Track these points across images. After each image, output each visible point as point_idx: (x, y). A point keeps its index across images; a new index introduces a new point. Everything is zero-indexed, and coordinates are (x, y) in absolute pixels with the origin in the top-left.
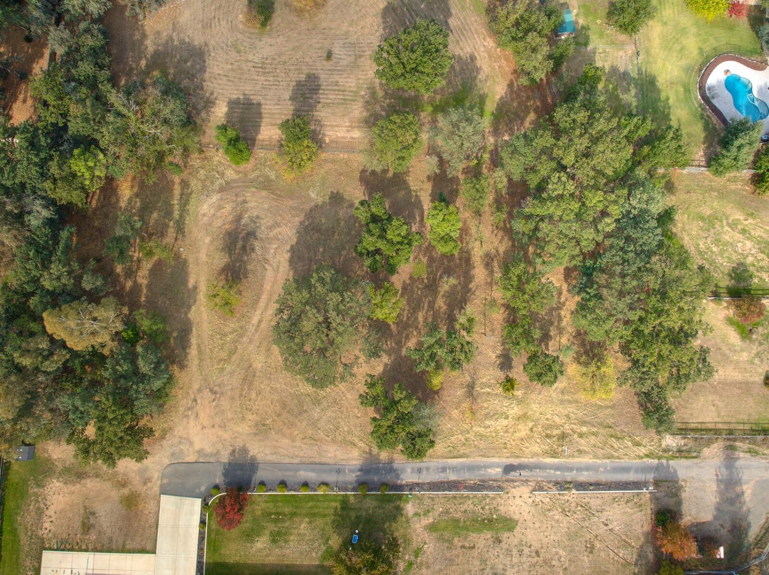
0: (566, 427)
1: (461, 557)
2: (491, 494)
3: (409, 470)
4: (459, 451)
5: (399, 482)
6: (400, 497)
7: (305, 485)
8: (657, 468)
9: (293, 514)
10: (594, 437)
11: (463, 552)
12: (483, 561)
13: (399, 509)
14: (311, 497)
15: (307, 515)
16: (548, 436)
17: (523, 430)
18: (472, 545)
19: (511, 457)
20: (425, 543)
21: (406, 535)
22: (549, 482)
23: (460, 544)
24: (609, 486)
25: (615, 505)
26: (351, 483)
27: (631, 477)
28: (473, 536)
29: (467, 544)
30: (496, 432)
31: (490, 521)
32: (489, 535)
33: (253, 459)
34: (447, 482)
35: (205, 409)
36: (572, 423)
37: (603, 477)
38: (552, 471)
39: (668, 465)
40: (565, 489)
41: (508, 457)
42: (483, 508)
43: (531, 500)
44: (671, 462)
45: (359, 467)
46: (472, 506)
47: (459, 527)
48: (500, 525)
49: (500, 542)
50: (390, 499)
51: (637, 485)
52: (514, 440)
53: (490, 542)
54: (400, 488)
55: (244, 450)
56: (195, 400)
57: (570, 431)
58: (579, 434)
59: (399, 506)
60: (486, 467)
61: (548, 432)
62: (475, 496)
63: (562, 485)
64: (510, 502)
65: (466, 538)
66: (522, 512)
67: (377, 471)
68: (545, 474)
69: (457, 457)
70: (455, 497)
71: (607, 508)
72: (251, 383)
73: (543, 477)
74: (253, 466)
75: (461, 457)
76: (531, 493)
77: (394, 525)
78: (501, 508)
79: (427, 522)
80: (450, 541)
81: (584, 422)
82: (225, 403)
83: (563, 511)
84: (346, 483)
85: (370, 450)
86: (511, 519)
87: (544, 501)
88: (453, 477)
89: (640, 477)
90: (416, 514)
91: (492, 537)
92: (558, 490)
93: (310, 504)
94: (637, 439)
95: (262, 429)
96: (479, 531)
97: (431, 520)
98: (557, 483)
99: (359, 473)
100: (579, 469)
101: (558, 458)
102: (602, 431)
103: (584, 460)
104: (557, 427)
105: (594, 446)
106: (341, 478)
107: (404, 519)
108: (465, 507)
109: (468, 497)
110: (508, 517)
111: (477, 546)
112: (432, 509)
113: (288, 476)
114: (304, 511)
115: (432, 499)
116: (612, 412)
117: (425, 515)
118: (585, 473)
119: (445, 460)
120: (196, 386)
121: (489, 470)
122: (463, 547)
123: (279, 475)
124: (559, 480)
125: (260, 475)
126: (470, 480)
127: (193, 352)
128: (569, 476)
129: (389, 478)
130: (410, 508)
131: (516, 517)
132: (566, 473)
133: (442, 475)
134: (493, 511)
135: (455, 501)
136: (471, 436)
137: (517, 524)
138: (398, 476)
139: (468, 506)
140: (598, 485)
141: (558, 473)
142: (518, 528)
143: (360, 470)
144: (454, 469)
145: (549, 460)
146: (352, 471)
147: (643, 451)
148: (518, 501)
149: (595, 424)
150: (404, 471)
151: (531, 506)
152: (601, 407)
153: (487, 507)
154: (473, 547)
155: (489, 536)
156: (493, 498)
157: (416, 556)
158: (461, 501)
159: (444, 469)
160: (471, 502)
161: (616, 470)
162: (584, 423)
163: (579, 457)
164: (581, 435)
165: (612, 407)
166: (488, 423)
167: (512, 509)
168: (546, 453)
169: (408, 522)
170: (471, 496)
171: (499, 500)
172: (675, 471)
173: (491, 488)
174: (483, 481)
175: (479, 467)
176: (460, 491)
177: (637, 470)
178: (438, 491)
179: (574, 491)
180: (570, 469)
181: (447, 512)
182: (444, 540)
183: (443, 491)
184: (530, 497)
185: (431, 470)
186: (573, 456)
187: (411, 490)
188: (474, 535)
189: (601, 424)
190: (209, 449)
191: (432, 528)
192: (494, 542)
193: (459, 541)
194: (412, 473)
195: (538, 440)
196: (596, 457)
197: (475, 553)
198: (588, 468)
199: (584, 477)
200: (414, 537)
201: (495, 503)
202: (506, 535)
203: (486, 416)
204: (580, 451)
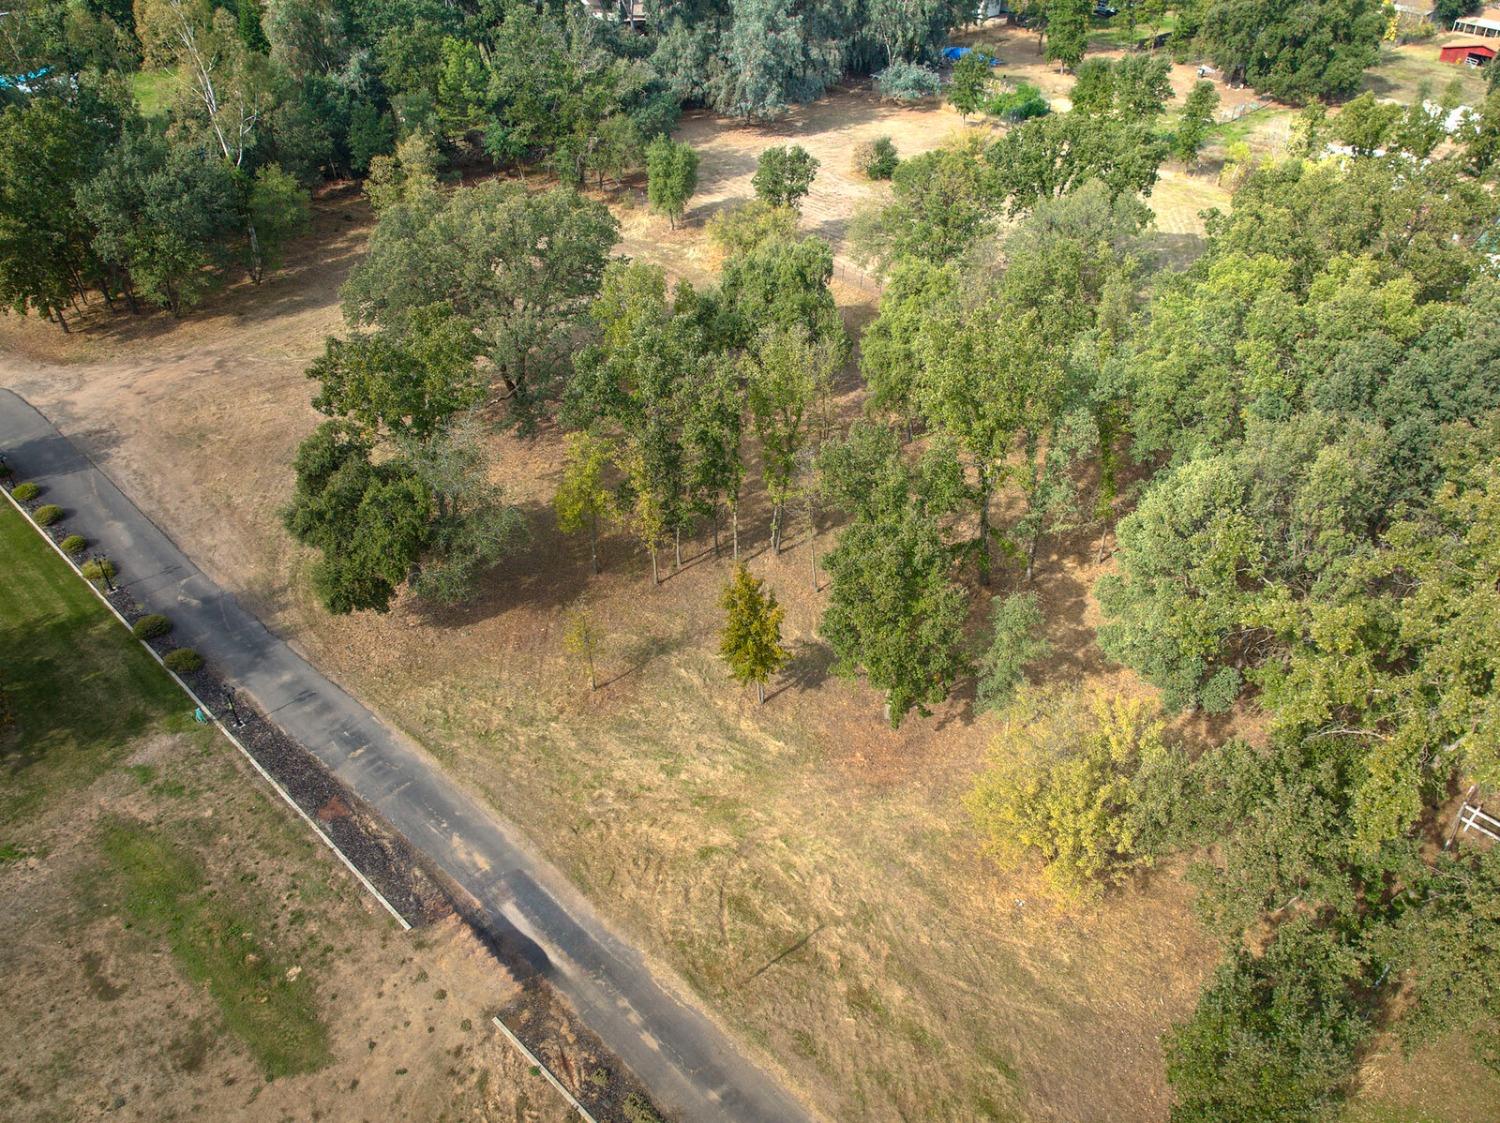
0: (836, 935)
1: (42, 981)
2: (376, 897)
3: (287, 677)
4: (451, 737)
5: (232, 681)
6: (180, 706)
10: (904, 1048)
11: (71, 973)
12: (65, 1067)
16: (740, 905)
17: (682, 834)
18: (118, 983)
19: (561, 863)
20: (43, 854)
21: (44, 792)
22: (584, 1040)
23: (100, 946)
26: (152, 602)
29: (108, 969)
30: (602, 779)
31: (264, 969)
32: (196, 1004)
33: (103, 458)
34: (318, 771)
36: (863, 941)
38: (635, 1018)
41: (549, 856)
42: (298, 917)
43: (458, 1037)
45: (215, 593)
46: (281, 881)
47: (170, 898)
48: (266, 1014)
49: (193, 1064)
50: (160, 692)
52: (624, 836)
53: (165, 1034)
54: (215, 693)
55: (116, 441)
57: (834, 957)
58: (860, 991)
59: (147, 719)
60: (462, 825)
61: (756, 900)
62: (330, 864)
64: (394, 978)
65: (137, 946)
66: (383, 1047)
68: (601, 1004)
69: (425, 745)
70: (280, 819)
73: (584, 1004)
74: (82, 463)
75: (434, 749)
76: (487, 1015)
77: (71, 746)
78: (344, 968)
79: (135, 810)
80: (93, 909)
81: (917, 974)
84: (145, 596)
85: (284, 590)
86: (320, 1033)
87: (494, 1085)
88: (349, 774)
90: (146, 773)
91: (196, 1025)
92: (584, 1099)
95: (188, 438)
96: (194, 963)
97: (148, 816)
98: (608, 1067)
99: (195, 602)
101: (705, 996)
102: (956, 1052)
103: (792, 1088)
104: (801, 912)
105: (883, 1078)
107: (108, 755)
108: (267, 865)
109: (309, 849)
110: (324, 1017)
111: (123, 1002)
112: (195, 794)
113: (92, 513)
115: (231, 774)
116: (1061, 1031)
117: (159, 790)
119: (389, 725)
121: (456, 840)
122: (92, 962)
123: (85, 500)
124: (628, 1068)
125: (65, 480)
126: (377, 819)
128: (677, 1088)
129: (227, 659)
130: (156, 747)
131: (345, 1042)
132: (675, 1070)
133: (335, 748)
134: (312, 952)
135: (265, 827)
136: (527, 734)
137: (313, 1068)
138: (249, 669)
139: (275, 874)
141: (652, 1042)
142: (301, 1083)
143: (207, 601)
144: (381, 763)
145: (663, 974)
146: (191, 590)
148: (415, 1004)
149: (953, 1013)
150: (277, 667)
151: (436, 1059)
152: (1026, 980)
153: (313, 927)
154: (107, 992)
155: (193, 1011)
156: (364, 920)
158: (282, 843)
159: (356, 740)
160: (297, 867)
163: (784, 1061)
164: (860, 1000)
165: (1076, 1017)
166: (612, 744)
167: (369, 1002)
169: (101, 769)
170: (320, 855)
173: (395, 887)
174: (403, 850)
175: (442, 812)
176: (314, 816)
178: (271, 770)
180: (708, 1072)
181: (210, 834)
182: (87, 895)
183: (282, 780)
184: (466, 1025)
185: (329, 717)
186: (763, 1038)
187: (225, 713)
188: (167, 964)
189: (978, 1033)
192: (176, 1044)
193: (112, 934)
194: (283, 686)
195: (695, 894)
197: (89, 1014)
200: (50, 816)
201: (351, 935)
202: (239, 1064)
203: (622, 726)
204: (805, 1046)
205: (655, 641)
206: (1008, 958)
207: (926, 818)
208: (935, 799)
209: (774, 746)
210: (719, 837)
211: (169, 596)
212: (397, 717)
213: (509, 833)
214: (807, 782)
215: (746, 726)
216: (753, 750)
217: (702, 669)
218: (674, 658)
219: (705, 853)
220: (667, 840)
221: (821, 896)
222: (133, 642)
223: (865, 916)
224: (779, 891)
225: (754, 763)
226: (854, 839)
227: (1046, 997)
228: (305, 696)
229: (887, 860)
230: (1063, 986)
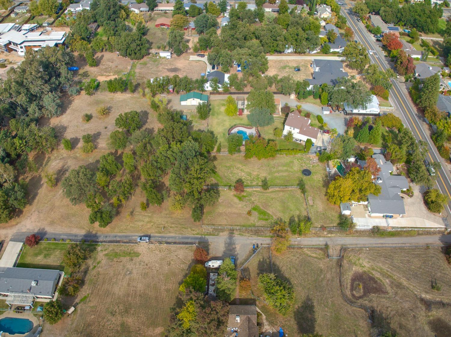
0: (166, 225)
1: (115, 265)
2: (132, 244)
4: (123, 231)
5: (98, 240)
6: (96, 245)
7: (63, 240)
8: (200, 238)
9: (55, 249)
10: (176, 228)
11: (116, 263)
12: (124, 266)
13: (95, 249)
14: (63, 244)
15: (60, 249)
16: (158, 227)
17: (149, 225)
20: (103, 260)
22: (156, 241)
24: (180, 243)
25: (181, 250)
26: (79, 240)
27: (189, 241)
28: (122, 258)
29: (119, 261)
30: (139, 226)
31: (130, 253)
32: (128, 258)
33: (46, 231)
34: (116, 241)
35: (34, 217)
36: (168, 224)
37: (177, 241)
38: (158, 238)
39: (205, 238)
40: (162, 244)
42: (128, 249)
43: (147, 247)
44: (206, 237)
46: (124, 249)
47: (117, 255)
48: (134, 255)
49: (132, 260)
50: (93, 245)
51: (191, 243)
52: (145, 228)
53: (128, 261)
54: (98, 242)
55: (44, 229)
56: (32, 214)
60: (132, 236)
62: (126, 245)
63: (160, 243)
64: (139, 247)
65: (119, 259)
66: (143, 251)
67: (90, 236)
70: (118, 245)
71: (178, 251)
72: (53, 210)
74: (45, 233)
75: (123, 233)
76: (148, 244)
77: (92, 253)
78: (135, 249)
79: (105, 253)
80: (112, 260)
82: (41, 215)
83: (160, 251)
84: (77, 240)
87: (153, 247)
88: (118, 239)
89: (193, 241)
90: (102, 250)
93: (62, 245)
94: (194, 229)
95: (52, 223)
96: (125, 256)
97: (107, 252)
100: (169, 238)
101: (161, 234)
102: (180, 226)
103: (171, 235)
104: (163, 225)
105: (176, 231)
106: (76, 238)
108: (121, 248)
109: (123, 245)
110: (137, 252)
111: (123, 261)
112: (108, 249)
113: (57, 237)
114: (59, 248)
115: (109, 246)
117: (105, 250)
118: (171, 239)
120: (33, 210)
122: (117, 261)
123: (54, 236)
124: (160, 241)
125: (47, 236)
126: (125, 240)
127: (36, 201)
128: (164, 240)
129: (94, 239)
130: (99, 248)
131: (141, 252)
134: (132, 250)
135: (117, 247)
136: (129, 227)
138: (97, 238)
140: (175, 243)
141: (160, 239)
142: (140, 256)
143: (84, 236)
144: (120, 237)
145: (157, 235)
146: (81, 236)
147: (195, 232)
148: (142, 247)
149: (177, 224)
150: (100, 236)
151: (147, 249)
152: (181, 219)
153: (130, 249)
154: (121, 262)
157: (98, 264)
158: (120, 246)
159: (116, 237)
160: (124, 247)
161: (183, 238)
162: (173, 224)
163: (169, 234)
164: (171, 227)
165: (185, 219)
166: (136, 223)
167: (139, 250)
168: (157, 232)
169: (97, 253)
171: (135, 247)
172: (208, 239)
173: (133, 243)
174: (130, 240)
175: (129, 236)
176: (120, 243)
177: (192, 238)
178: (112, 243)
179: (165, 244)
180: (165, 238)
181: (114, 250)
182: (110, 259)
183: (114, 243)
185: (111, 237)
186: (167, 233)
187: (101, 242)
189: (180, 224)
190: (31, 228)
191: (106, 255)
192: (130, 260)
193: (116, 259)
194: (103, 238)
195: (154, 229)
196: (176, 234)
197: (122, 263)
198: (172, 237)
199: (170, 240)
200: (99, 258)
201: (133, 247)
202: (135, 258)
203: (136, 221)
204: (170, 232)
205: (131, 212)
206: (178, 218)
207: (166, 212)
208: (166, 210)
209: (150, 214)
210: (152, 224)
211: (80, 238)
212: (116, 233)
213: (137, 234)
214: (155, 216)
215: (146, 214)
216: (149, 216)
217: (138, 212)
218: (134, 213)
219: (152, 226)
220: (149, 227)
221: (163, 223)
222: (83, 244)
223: (167, 222)
224: (160, 225)
225: (149, 217)
226: (162, 217)
227: (183, 219)
228: (106, 237)
229: (165, 217)
230: (183, 218)
